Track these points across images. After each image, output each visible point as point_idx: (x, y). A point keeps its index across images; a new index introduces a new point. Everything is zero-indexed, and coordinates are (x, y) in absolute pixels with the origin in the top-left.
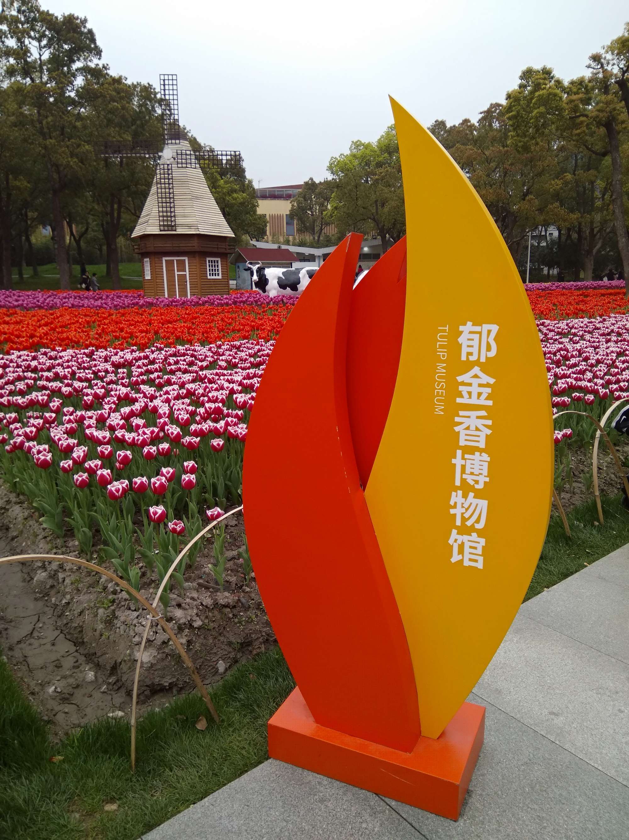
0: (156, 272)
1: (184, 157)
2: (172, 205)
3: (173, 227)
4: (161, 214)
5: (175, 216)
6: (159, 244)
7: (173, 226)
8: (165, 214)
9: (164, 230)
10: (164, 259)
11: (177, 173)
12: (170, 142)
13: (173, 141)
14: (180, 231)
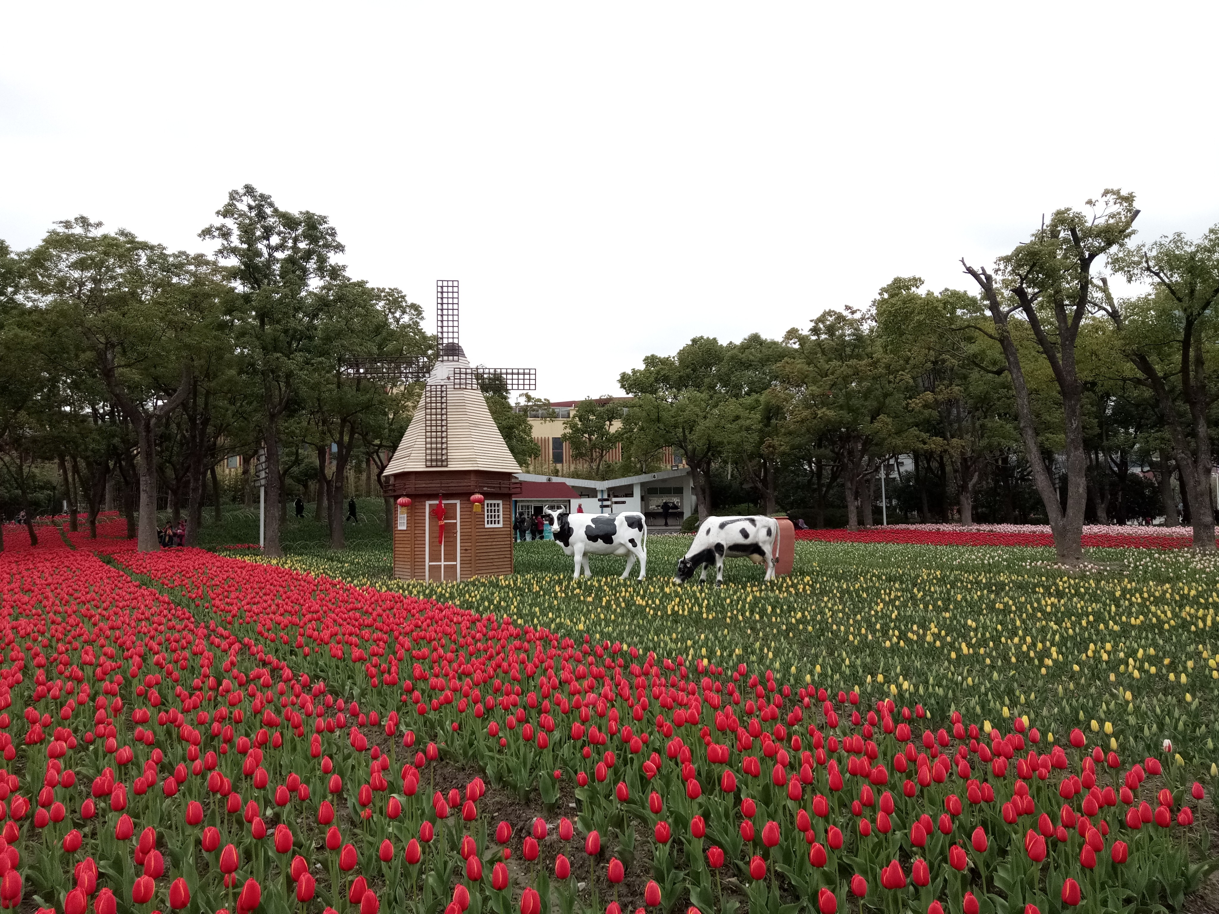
0: (415, 521)
1: (463, 376)
2: (444, 434)
3: (444, 462)
4: (429, 446)
5: (447, 449)
6: (422, 484)
7: (442, 461)
8: (434, 446)
9: (431, 466)
10: (428, 503)
11: (453, 396)
12: (445, 358)
13: (451, 358)
14: (453, 466)
